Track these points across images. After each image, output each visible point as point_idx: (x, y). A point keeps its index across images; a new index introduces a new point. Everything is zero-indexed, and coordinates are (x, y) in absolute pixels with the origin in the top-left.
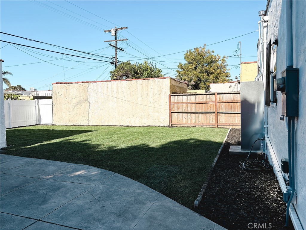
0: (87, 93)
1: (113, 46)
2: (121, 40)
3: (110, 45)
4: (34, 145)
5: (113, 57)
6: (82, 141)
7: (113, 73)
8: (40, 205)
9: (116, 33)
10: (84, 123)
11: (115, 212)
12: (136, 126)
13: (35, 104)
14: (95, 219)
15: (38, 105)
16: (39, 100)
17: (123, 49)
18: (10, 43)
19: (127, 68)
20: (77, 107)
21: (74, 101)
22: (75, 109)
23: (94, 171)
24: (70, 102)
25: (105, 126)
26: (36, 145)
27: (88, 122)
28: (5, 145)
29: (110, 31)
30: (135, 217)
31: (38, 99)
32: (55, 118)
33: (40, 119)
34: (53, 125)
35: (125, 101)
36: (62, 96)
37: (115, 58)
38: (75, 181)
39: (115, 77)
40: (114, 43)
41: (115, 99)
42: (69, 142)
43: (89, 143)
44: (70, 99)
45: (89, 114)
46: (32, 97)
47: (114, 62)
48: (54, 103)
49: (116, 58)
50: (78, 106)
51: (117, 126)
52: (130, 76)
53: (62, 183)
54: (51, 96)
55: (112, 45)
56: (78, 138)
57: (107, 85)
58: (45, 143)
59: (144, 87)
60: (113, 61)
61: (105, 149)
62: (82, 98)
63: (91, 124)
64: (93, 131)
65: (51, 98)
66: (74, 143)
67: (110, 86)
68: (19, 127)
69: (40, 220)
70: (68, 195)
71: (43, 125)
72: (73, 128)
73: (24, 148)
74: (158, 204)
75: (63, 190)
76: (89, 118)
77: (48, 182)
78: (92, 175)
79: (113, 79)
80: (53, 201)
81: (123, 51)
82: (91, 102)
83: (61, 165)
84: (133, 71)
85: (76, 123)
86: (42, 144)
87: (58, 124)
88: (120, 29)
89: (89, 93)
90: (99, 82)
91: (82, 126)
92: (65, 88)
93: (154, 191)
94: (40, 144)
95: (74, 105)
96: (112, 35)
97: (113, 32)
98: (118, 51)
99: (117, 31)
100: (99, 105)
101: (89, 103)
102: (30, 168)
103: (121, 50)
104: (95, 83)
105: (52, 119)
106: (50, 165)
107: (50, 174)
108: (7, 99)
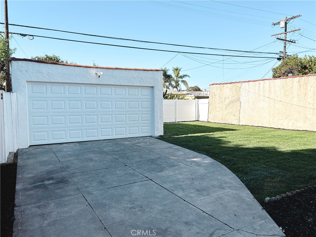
0: (239, 93)
1: (281, 39)
2: (292, 31)
3: (278, 39)
4: (181, 136)
5: (280, 52)
6: (218, 138)
7: (275, 70)
8: (157, 172)
9: (286, 24)
10: (235, 122)
11: (198, 188)
12: (288, 130)
13: (195, 103)
14: (181, 188)
15: (198, 104)
16: (199, 100)
17: (295, 41)
18: (180, 52)
19: (292, 63)
20: (230, 107)
21: (227, 101)
22: (228, 108)
23: (208, 160)
24: (223, 101)
25: (255, 126)
26: (182, 136)
27: (238, 122)
28: (162, 134)
29: (279, 23)
30: (208, 195)
31: (198, 98)
32: (210, 116)
33: (199, 116)
34: (208, 122)
35: (277, 101)
36: (217, 96)
37: (282, 52)
38: (188, 164)
39: (278, 74)
40: (283, 36)
41: (266, 98)
42: (208, 137)
43: (222, 140)
44: (224, 98)
45: (240, 113)
46: (194, 97)
47: (282, 57)
48: (210, 102)
49: (284, 53)
50: (231, 105)
51: (267, 128)
52: (296, 73)
53: (180, 163)
54: (208, 96)
55: (279, 39)
56: (217, 135)
57: (259, 84)
58: (190, 135)
59: (302, 85)
60: (280, 56)
61: (232, 146)
62: (234, 98)
63: (241, 124)
64: (237, 130)
65: (208, 97)
66: (211, 138)
67: (262, 86)
68: (182, 122)
69: (151, 180)
70: (177, 171)
71: (201, 121)
72: (222, 126)
73: (174, 137)
74: (234, 192)
75: (176, 167)
76: (240, 117)
77: (172, 161)
78: (204, 163)
79: (274, 77)
80: (165, 172)
81: (295, 43)
82: (242, 102)
83: (188, 152)
84: (300, 66)
85: (228, 121)
86: (187, 136)
87: (212, 121)
88: (292, 18)
89: (241, 93)
90: (250, 81)
91: (233, 125)
92: (220, 88)
93: (241, 184)
94: (186, 135)
95: (227, 104)
96: (281, 27)
97: (282, 24)
98: (288, 44)
99: (287, 22)
100: (250, 105)
101: (241, 103)
102: (167, 150)
103: (292, 42)
104: (247, 83)
105: (208, 117)
106: (180, 151)
107: (176, 156)
108: (175, 99)
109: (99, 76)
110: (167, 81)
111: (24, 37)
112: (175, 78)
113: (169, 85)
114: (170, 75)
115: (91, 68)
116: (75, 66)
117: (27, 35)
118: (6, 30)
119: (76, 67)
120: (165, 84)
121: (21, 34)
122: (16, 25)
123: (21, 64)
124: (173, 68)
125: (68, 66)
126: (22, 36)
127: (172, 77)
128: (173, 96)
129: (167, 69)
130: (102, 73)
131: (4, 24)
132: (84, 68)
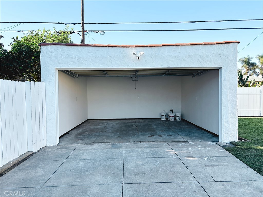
28: (235, 139)
108: (260, 87)
109: (139, 58)
110: (251, 69)
111: (97, 33)
112: (260, 66)
113: (253, 73)
114: (254, 63)
115: (129, 47)
116: (108, 46)
117: (99, 31)
118: (82, 29)
119: (110, 48)
120: (248, 72)
121: (94, 31)
122: (90, 23)
123: (50, 49)
124: (258, 55)
125: (101, 47)
126: (95, 32)
127: (256, 65)
128: (257, 83)
129: (250, 57)
130: (142, 53)
131: (81, 24)
132: (120, 48)
